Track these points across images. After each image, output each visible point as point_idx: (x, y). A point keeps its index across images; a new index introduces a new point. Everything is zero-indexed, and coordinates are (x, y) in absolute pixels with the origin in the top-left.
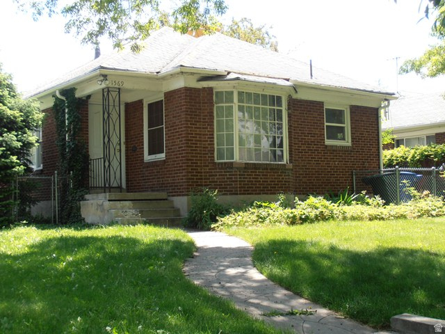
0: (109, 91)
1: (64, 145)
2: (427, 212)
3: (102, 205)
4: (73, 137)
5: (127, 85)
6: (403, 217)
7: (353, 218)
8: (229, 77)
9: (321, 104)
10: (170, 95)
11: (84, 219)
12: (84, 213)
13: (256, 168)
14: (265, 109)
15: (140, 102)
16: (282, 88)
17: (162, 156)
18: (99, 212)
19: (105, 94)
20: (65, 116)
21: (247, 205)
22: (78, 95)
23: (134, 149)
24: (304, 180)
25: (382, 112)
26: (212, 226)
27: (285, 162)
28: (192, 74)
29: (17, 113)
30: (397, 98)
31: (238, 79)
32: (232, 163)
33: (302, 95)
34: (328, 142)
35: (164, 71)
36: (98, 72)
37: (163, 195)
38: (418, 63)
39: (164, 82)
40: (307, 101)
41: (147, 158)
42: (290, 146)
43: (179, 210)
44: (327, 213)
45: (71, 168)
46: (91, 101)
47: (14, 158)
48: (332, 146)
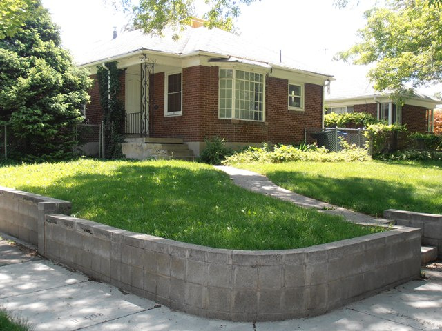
0: (146, 66)
1: (107, 102)
2: (357, 158)
3: (141, 145)
4: (114, 97)
5: (159, 62)
6: (342, 160)
7: (312, 160)
8: (230, 60)
9: (286, 81)
10: (187, 71)
11: (125, 156)
12: (124, 151)
13: (246, 124)
14: (253, 83)
15: (163, 74)
16: (264, 69)
17: (180, 113)
18: (138, 151)
19: (143, 67)
20: (107, 82)
21: (244, 149)
22: (119, 67)
23: (156, 107)
24: (274, 133)
25: (325, 89)
26: (222, 162)
27: (263, 121)
28: (206, 56)
29: (76, 78)
30: (335, 79)
31: (237, 61)
32: (230, 120)
33: (275, 75)
34: (290, 108)
35: (185, 53)
36: (141, 51)
37: (180, 140)
38: (346, 54)
39: (183, 61)
40: (277, 79)
41: (167, 114)
42: (266, 110)
43: (192, 151)
44: (296, 156)
45: (112, 119)
46: (127, 72)
47: (77, 111)
48: (292, 111)
